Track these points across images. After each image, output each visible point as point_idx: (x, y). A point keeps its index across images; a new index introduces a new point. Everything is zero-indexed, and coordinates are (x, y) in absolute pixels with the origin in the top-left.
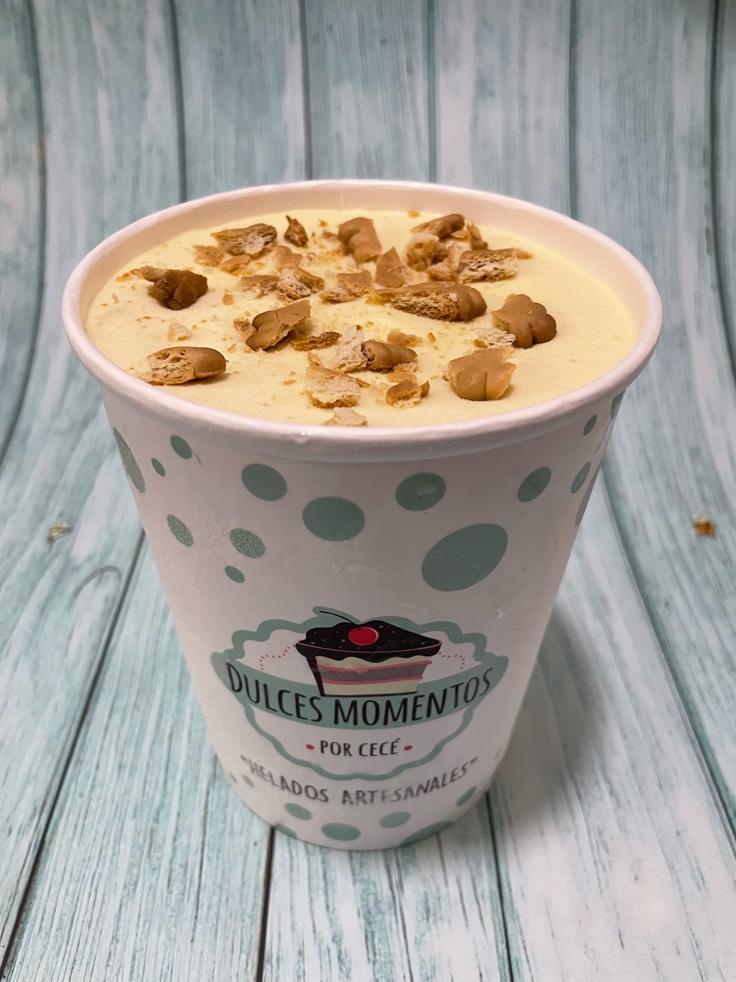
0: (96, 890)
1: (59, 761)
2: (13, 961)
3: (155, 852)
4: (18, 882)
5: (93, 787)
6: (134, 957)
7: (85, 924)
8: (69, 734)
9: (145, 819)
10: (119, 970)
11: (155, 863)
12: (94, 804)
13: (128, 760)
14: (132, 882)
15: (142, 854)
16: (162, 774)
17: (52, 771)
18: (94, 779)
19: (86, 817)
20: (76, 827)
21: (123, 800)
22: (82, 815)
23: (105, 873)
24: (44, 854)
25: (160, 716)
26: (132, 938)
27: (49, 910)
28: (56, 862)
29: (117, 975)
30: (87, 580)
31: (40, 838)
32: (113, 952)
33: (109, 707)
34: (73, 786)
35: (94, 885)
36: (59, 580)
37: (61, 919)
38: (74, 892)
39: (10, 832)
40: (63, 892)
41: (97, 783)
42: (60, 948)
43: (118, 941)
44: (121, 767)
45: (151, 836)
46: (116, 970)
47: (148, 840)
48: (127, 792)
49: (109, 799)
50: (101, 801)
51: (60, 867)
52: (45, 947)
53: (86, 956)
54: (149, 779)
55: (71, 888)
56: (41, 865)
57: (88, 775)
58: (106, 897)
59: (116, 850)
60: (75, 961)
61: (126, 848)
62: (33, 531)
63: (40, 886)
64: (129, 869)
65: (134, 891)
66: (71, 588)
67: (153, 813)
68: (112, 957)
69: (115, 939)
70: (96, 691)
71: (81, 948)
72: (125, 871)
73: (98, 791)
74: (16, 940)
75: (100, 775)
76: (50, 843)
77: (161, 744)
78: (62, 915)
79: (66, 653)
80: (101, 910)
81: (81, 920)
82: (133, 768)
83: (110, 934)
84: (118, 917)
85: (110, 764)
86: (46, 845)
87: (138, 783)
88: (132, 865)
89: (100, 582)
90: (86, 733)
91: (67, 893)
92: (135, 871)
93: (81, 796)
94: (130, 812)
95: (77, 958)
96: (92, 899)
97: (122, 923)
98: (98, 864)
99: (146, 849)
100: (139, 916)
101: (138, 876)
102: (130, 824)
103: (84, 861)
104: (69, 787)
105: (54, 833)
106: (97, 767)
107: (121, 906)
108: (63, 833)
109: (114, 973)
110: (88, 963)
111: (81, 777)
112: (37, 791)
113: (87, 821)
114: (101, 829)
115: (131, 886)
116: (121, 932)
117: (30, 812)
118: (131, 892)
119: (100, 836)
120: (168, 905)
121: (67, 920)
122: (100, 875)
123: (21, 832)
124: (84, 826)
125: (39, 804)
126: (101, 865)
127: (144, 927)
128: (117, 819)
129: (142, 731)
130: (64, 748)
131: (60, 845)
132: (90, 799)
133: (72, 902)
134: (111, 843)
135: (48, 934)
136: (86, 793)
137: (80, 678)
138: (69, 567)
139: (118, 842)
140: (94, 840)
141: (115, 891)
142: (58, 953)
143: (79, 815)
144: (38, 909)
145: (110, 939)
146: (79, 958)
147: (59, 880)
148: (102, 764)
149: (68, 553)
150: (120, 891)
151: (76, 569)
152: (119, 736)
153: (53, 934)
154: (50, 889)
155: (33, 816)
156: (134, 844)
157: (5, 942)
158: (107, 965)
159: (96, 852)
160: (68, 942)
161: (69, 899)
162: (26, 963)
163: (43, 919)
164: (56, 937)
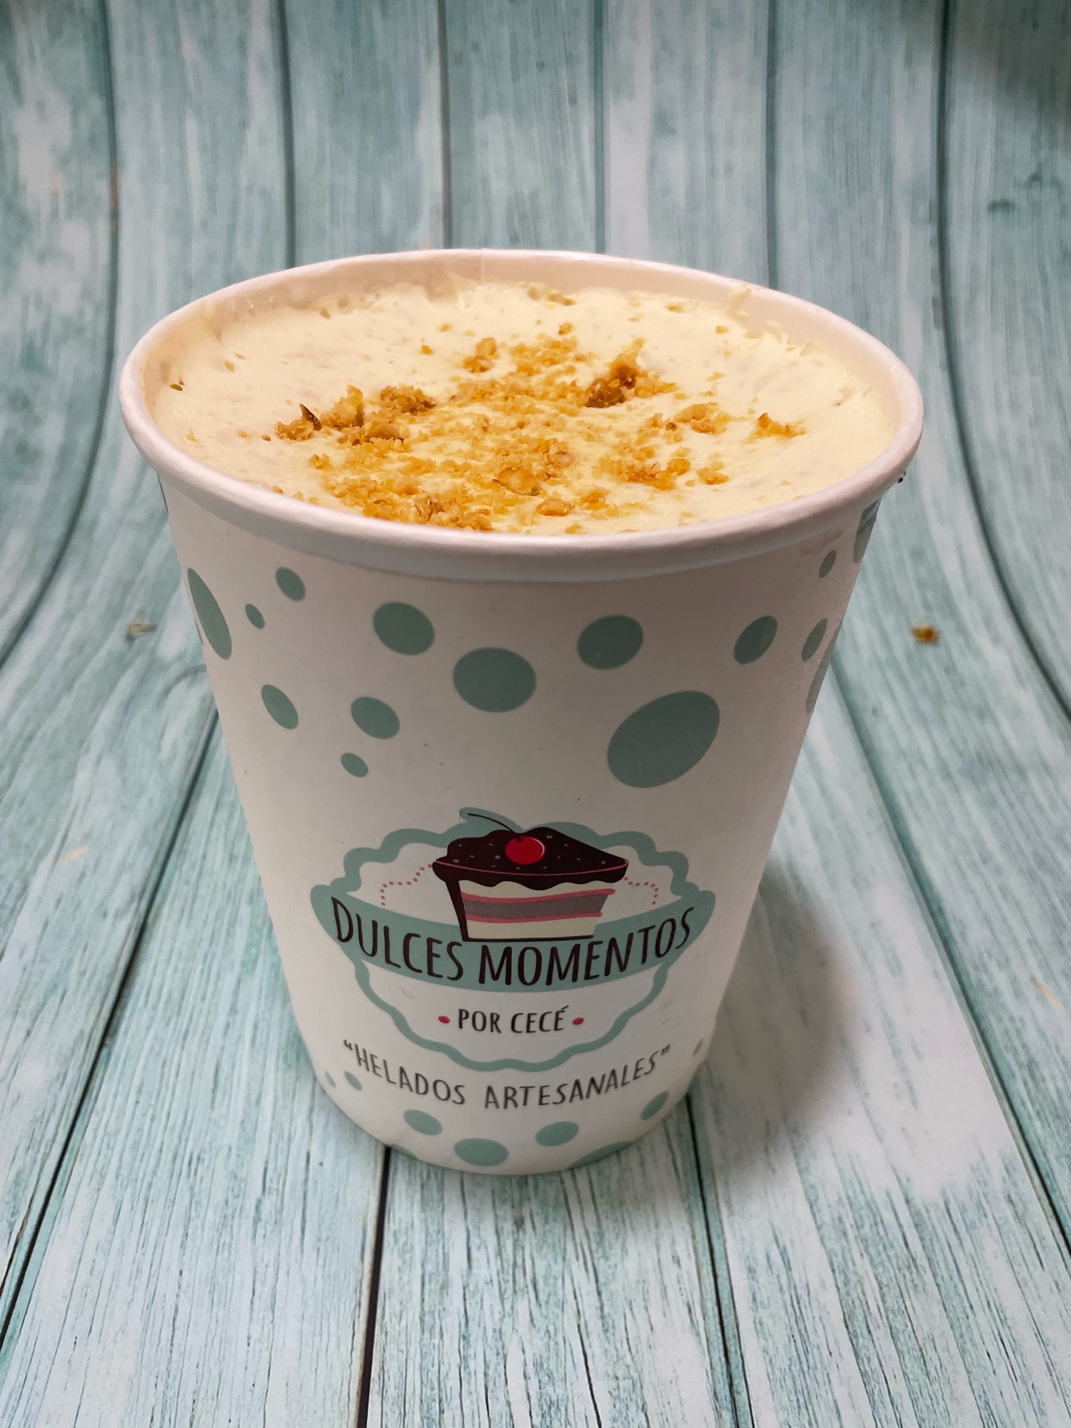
0: (210, 968)
1: (158, 852)
2: (116, 1032)
4: (118, 960)
5: (200, 875)
6: (256, 1027)
7: (199, 999)
8: (168, 827)
12: (202, 891)
13: (239, 852)
14: (250, 960)
17: (150, 861)
18: (202, 868)
19: (193, 901)
20: (183, 910)
21: (236, 886)
22: (189, 899)
23: (219, 953)
24: (146, 936)
26: (253, 1009)
27: (156, 985)
28: (162, 942)
30: (179, 679)
31: (141, 920)
33: (214, 800)
34: (177, 874)
35: (208, 961)
36: (144, 679)
37: (170, 996)
38: (184, 969)
39: (105, 915)
40: (170, 970)
41: (205, 870)
42: (170, 1019)
43: (237, 1012)
44: (232, 858)
46: (235, 1038)
48: (241, 880)
49: (220, 884)
50: (211, 888)
51: (166, 947)
52: (152, 1019)
53: (201, 1027)
55: (181, 966)
56: (144, 946)
57: (194, 865)
60: (187, 1032)
62: (107, 629)
63: (145, 964)
65: (254, 968)
66: (159, 686)
69: (233, 1011)
70: (197, 787)
71: (194, 1018)
74: (118, 1013)
75: (208, 864)
78: (171, 990)
79: (159, 749)
80: (216, 985)
83: (228, 1006)
84: (236, 991)
85: (218, 854)
88: (248, 946)
89: (194, 680)
90: (189, 826)
91: (175, 971)
93: (187, 882)
99: (265, 931)
101: (257, 956)
103: (194, 941)
104: (173, 874)
105: (157, 916)
106: (204, 857)
107: (239, 981)
108: (169, 916)
109: (233, 1041)
110: (203, 1033)
111: (185, 867)
112: (136, 876)
113: (195, 905)
114: (213, 913)
115: (250, 963)
116: (240, 1004)
117: (127, 897)
119: (211, 920)
121: (176, 995)
122: (214, 955)
123: (119, 915)
124: (192, 910)
125: (138, 890)
128: (230, 905)
130: (163, 839)
132: (197, 886)
135: (155, 1008)
136: (193, 881)
137: (177, 773)
138: (154, 665)
139: (233, 923)
140: (205, 922)
141: (232, 968)
142: (168, 1025)
143: (186, 900)
144: (142, 987)
145: (227, 1010)
147: (166, 959)
148: (209, 856)
149: (154, 650)
150: (237, 969)
151: (164, 667)
152: (227, 829)
153: (161, 1005)
154: (155, 966)
155: (131, 902)
156: (251, 926)
157: (105, 1014)
158: (225, 1034)
159: (207, 933)
160: (178, 1014)
161: (178, 976)
162: (130, 1033)
163: (148, 994)
164: (165, 1009)
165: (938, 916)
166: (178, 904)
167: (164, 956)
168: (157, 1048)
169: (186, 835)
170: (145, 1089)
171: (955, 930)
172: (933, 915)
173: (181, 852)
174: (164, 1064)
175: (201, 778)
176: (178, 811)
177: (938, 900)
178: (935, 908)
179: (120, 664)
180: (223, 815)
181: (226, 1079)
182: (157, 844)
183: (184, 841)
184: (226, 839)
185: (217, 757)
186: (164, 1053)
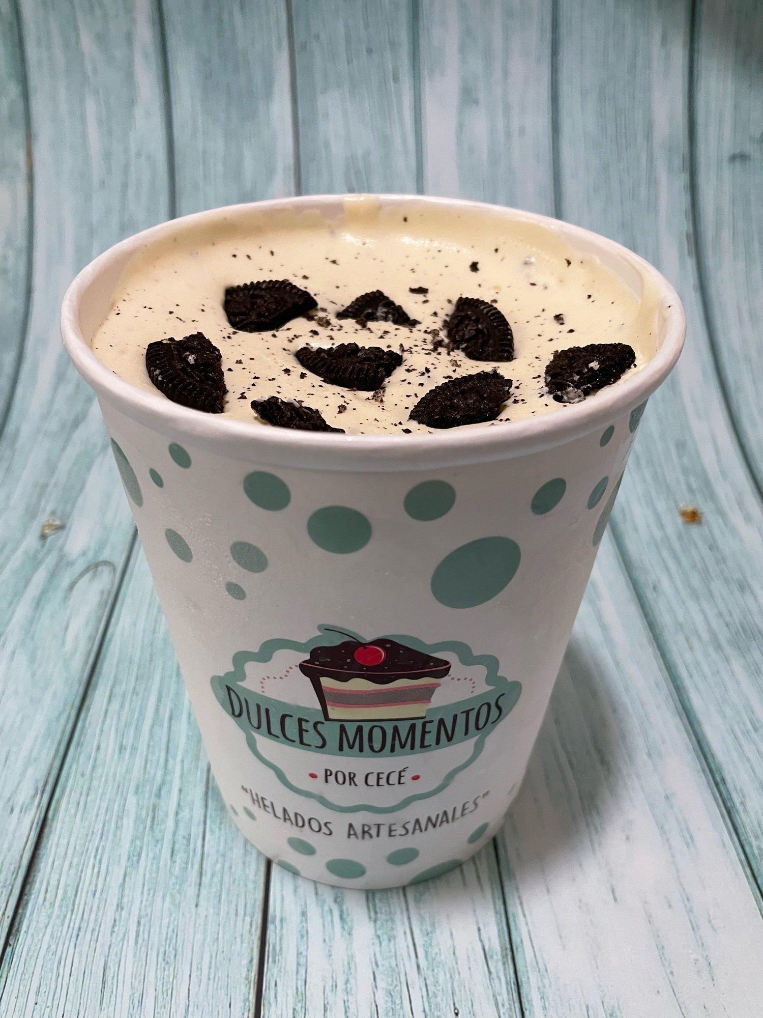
0: (100, 862)
1: (59, 744)
2: (18, 931)
3: (158, 825)
4: (21, 857)
5: (94, 767)
6: (139, 923)
7: (90, 894)
8: (68, 718)
9: (147, 795)
10: (124, 935)
11: (158, 835)
12: (95, 783)
13: (129, 741)
14: (135, 854)
15: (145, 828)
16: (163, 754)
17: (52, 753)
18: (95, 760)
19: (88, 795)
20: (78, 804)
21: (124, 778)
22: (84, 792)
23: (109, 846)
24: (46, 830)
25: (159, 700)
26: (137, 904)
27: (53, 882)
28: (60, 837)
29: (123, 939)
30: (82, 574)
31: (42, 816)
32: (118, 919)
33: (107, 694)
34: (74, 767)
35: (98, 858)
36: (53, 575)
37: (65, 891)
38: (78, 865)
39: (12, 811)
40: (67, 864)
41: (98, 763)
42: (65, 916)
43: (122, 908)
44: (122, 748)
45: (154, 811)
46: (121, 935)
47: (151, 814)
48: (129, 771)
49: (111, 777)
50: (103, 779)
51: (64, 842)
52: (50, 917)
53: (91, 925)
54: (150, 758)
55: (75, 861)
56: (44, 840)
57: (89, 756)
58: (110, 868)
59: (119, 824)
60: (79, 929)
61: (128, 823)
62: (25, 529)
63: (43, 860)
64: (132, 842)
65: (138, 861)
66: (65, 582)
67: (155, 789)
68: (117, 923)
69: (120, 907)
70: (94, 678)
71: (86, 916)
72: (128, 844)
73: (99, 771)
74: (20, 911)
75: (101, 755)
76: (53, 819)
77: (162, 726)
78: (66, 885)
79: (63, 643)
80: (105, 880)
81: (85, 891)
82: (134, 748)
83: (115, 902)
84: (123, 886)
85: (110, 745)
86: (49, 822)
87: (139, 762)
88: (135, 839)
89: (94, 575)
90: (86, 716)
91: (70, 865)
92: (138, 843)
93: (83, 775)
94: (132, 789)
95: (82, 925)
96: (96, 870)
97: (126, 892)
98: (101, 838)
99: (149, 824)
100: (144, 885)
101: (141, 848)
102: (132, 800)
103: (87, 835)
104: (70, 768)
105: (56, 810)
106: (98, 748)
107: (125, 876)
108: (66, 810)
109: (119, 939)
110: (93, 930)
111: (82, 758)
112: (38, 772)
113: (89, 798)
114: (104, 805)
115: (135, 857)
116: (125, 900)
117: (32, 792)
118: (135, 862)
119: (103, 811)
120: (171, 874)
121: (71, 892)
122: (104, 848)
123: (24, 809)
124: (86, 803)
125: (41, 784)
126: (104, 838)
127: (149, 894)
128: (119, 796)
129: (142, 714)
130: (63, 732)
131: (63, 822)
132: (91, 779)
133: (76, 874)
134: (114, 818)
135: (52, 905)
136: (88, 772)
137: (78, 667)
138: (62, 563)
139: (120, 817)
140: (97, 816)
141: (119, 861)
142: (63, 922)
143: (81, 793)
144: (42, 882)
145: (115, 906)
146: (84, 925)
147: (63, 854)
148: (103, 746)
149: (61, 549)
150: (124, 862)
151: (70, 564)
152: (119, 719)
153: (57, 903)
154: (53, 862)
155: (35, 796)
156: (137, 818)
157: (10, 913)
158: (113, 932)
159: (99, 826)
160: (73, 911)
161: (73, 871)
162: (31, 931)
163: (47, 891)
164: (61, 906)
165: (721, 786)
166: (75, 796)
167: (61, 850)
168: (53, 947)
169: (83, 727)
170: (43, 989)
171: (737, 800)
172: (717, 785)
173: (78, 744)
174: (60, 963)
175: (97, 669)
176: (77, 703)
177: (720, 770)
178: (718, 779)
179: (35, 561)
180: (115, 705)
181: (113, 978)
182: (58, 737)
183: (81, 734)
184: (117, 730)
185: (111, 647)
186: (59, 952)
